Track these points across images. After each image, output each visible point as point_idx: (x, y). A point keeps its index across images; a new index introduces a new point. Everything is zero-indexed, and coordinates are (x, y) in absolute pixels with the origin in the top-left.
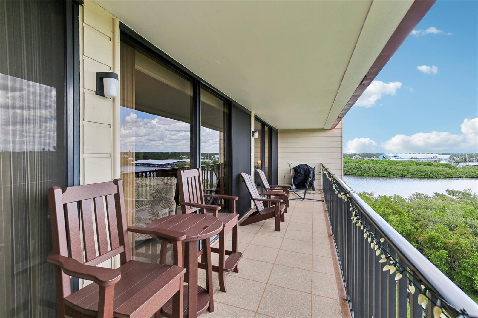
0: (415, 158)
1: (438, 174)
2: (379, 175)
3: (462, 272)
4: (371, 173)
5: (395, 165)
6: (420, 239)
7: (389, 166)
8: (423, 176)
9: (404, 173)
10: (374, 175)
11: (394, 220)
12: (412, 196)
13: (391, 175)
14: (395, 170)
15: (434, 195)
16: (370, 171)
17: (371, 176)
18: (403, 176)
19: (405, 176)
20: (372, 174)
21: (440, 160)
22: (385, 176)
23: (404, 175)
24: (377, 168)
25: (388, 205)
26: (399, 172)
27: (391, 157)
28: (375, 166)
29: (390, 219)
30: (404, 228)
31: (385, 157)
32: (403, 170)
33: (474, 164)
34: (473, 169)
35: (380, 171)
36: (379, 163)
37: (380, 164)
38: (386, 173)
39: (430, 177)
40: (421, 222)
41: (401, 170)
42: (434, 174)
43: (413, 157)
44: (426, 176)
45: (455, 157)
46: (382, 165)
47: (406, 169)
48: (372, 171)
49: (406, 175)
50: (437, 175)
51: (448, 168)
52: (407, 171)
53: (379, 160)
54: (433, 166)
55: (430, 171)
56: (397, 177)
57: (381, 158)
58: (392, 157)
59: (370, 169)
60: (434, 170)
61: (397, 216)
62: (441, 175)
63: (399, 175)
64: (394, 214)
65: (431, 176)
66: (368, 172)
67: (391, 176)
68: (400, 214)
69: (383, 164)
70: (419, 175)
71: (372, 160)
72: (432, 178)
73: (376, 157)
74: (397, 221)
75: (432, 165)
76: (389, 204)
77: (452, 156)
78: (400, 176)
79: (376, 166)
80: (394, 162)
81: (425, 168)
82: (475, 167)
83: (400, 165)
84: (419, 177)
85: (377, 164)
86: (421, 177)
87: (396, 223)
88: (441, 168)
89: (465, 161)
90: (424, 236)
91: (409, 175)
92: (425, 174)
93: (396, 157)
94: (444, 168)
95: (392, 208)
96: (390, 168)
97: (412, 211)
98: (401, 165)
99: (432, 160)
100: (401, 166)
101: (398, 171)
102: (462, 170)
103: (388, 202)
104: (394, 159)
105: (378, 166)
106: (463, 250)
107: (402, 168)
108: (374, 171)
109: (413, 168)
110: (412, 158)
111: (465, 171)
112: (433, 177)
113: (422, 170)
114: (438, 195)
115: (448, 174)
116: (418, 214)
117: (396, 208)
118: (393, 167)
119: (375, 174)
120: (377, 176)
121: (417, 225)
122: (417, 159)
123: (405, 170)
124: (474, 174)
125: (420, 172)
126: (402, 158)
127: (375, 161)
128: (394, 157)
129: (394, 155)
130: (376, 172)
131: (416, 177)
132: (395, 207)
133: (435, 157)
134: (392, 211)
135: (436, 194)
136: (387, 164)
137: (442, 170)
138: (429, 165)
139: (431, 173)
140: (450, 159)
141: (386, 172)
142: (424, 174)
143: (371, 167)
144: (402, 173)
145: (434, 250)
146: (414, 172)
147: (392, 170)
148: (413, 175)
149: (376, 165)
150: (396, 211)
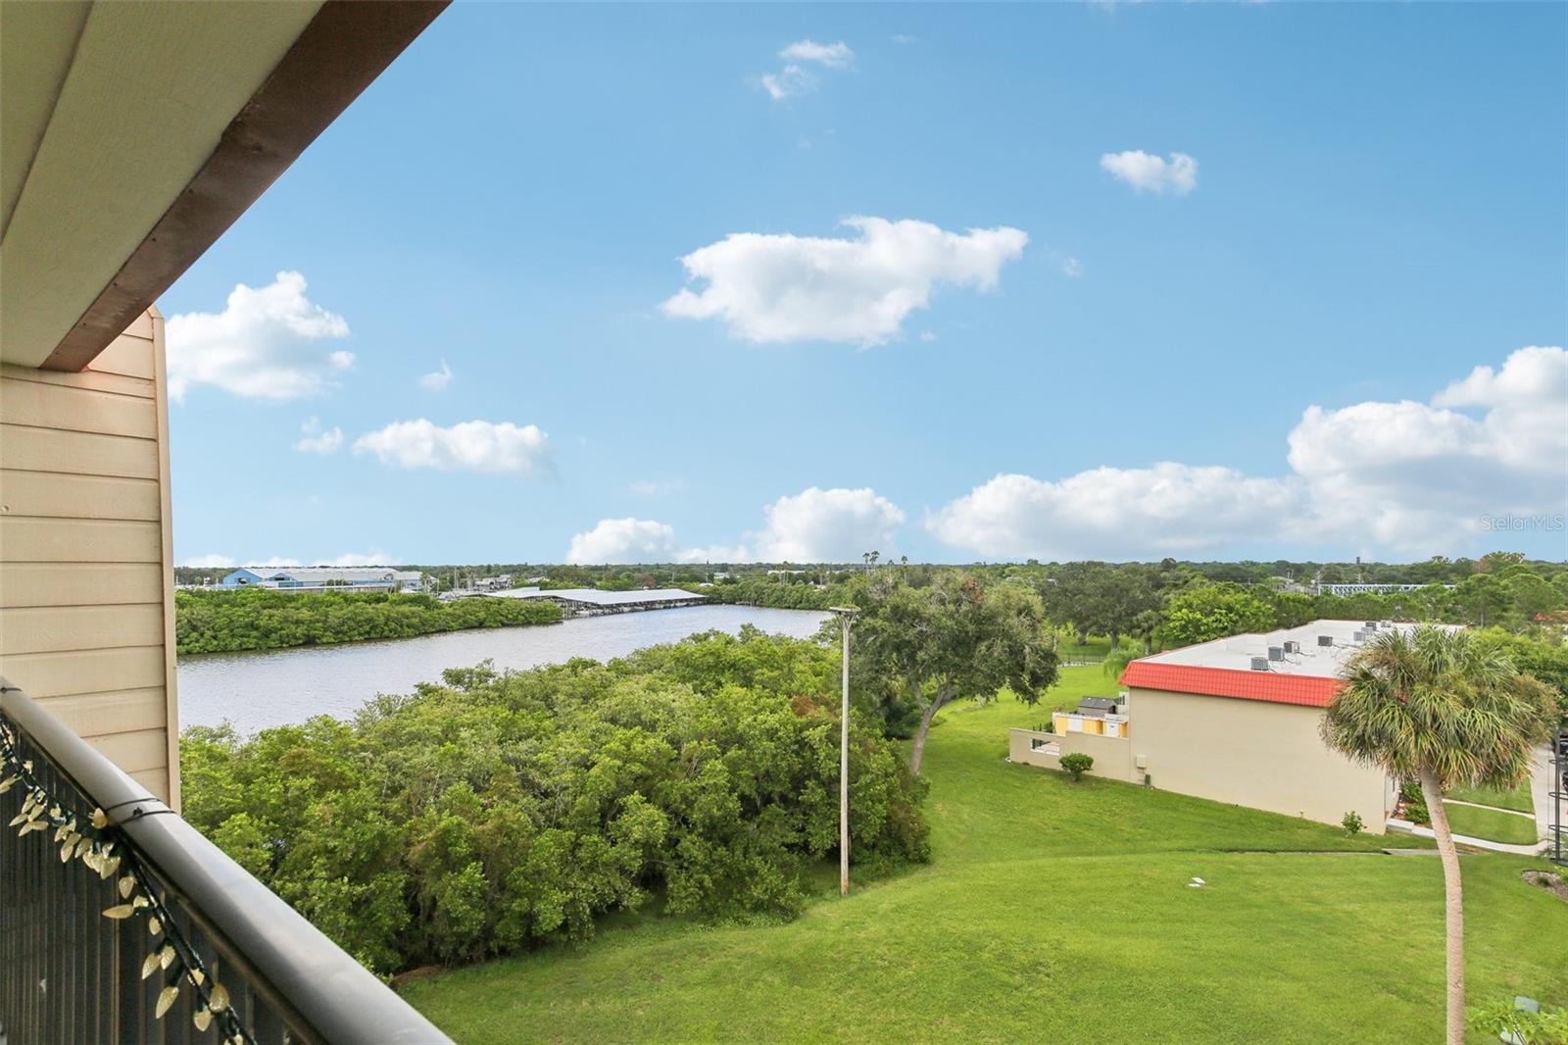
0: (339, 583)
1: (401, 626)
2: (229, 648)
3: (514, 905)
4: (197, 641)
5: (284, 608)
6: (414, 855)
7: (265, 612)
8: (367, 636)
9: (312, 632)
10: (209, 648)
11: (328, 816)
12: (365, 708)
13: (274, 641)
14: (283, 625)
15: (416, 691)
16: (195, 635)
17: (199, 653)
18: (310, 642)
19: (318, 641)
20: (200, 644)
21: (400, 585)
22: (251, 646)
23: (314, 637)
24: (221, 621)
25: (297, 761)
26: (297, 628)
27: (266, 579)
28: (215, 616)
29: (313, 816)
30: (363, 834)
31: (244, 583)
32: (311, 621)
33: (470, 593)
34: (471, 605)
35: (232, 630)
36: (227, 602)
37: (233, 606)
38: (255, 638)
39: (384, 638)
40: (405, 793)
41: (303, 623)
42: (393, 625)
43: (335, 580)
44: (373, 635)
45: (432, 578)
46: (240, 611)
47: (318, 617)
48: (202, 635)
49: (319, 638)
50: (399, 629)
51: (422, 608)
52: (320, 624)
53: (228, 593)
54: (387, 604)
55: (382, 618)
56: (291, 646)
57: (230, 584)
58: (271, 579)
59: (194, 628)
60: (393, 615)
61: (331, 795)
62: (408, 627)
63: (297, 639)
64: (320, 791)
65: (385, 634)
66: (187, 641)
67: (272, 644)
68: (341, 783)
69: (243, 605)
70: (356, 632)
71: (201, 594)
72: (388, 638)
73: (211, 583)
74: (335, 815)
75: (385, 599)
76: (299, 756)
77: (427, 571)
78: (301, 642)
79: (217, 613)
80: (279, 598)
81: (370, 609)
82: (474, 600)
83: (299, 605)
84: (357, 638)
85: (219, 605)
86: (361, 638)
87: (333, 824)
88: (406, 609)
89: (451, 586)
90: (423, 840)
91: (329, 637)
92: (371, 628)
93: (283, 579)
94: (413, 609)
95: (313, 769)
96: (269, 618)
97: (372, 762)
98: (303, 605)
99: (382, 585)
100: (304, 610)
101: (293, 627)
102: (450, 610)
103: (295, 750)
104: (275, 586)
105: (224, 616)
106: (513, 842)
107: (305, 614)
108: (208, 634)
109: (339, 614)
110: (330, 583)
111: (457, 612)
112: (391, 635)
113: (362, 618)
114: (426, 690)
115: (424, 625)
116: (393, 767)
117: (328, 764)
118: (278, 613)
119: (215, 643)
120: (224, 652)
121: (395, 806)
122: (345, 584)
123: (314, 623)
124: (473, 617)
125: (358, 623)
126: (301, 584)
127: (212, 594)
128: (277, 579)
129: (274, 574)
130: (220, 635)
131: (347, 639)
132: (324, 761)
133: (389, 577)
134: (312, 780)
135: (420, 687)
136: (258, 603)
137: (409, 614)
138: (378, 600)
139: (386, 624)
140: (423, 584)
141: (255, 633)
142: (367, 628)
143: (200, 620)
144: (306, 632)
145: (449, 873)
146: (343, 625)
147: (274, 623)
148: (340, 636)
149: (219, 610)
150: (327, 778)
